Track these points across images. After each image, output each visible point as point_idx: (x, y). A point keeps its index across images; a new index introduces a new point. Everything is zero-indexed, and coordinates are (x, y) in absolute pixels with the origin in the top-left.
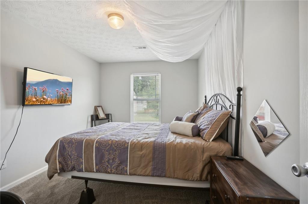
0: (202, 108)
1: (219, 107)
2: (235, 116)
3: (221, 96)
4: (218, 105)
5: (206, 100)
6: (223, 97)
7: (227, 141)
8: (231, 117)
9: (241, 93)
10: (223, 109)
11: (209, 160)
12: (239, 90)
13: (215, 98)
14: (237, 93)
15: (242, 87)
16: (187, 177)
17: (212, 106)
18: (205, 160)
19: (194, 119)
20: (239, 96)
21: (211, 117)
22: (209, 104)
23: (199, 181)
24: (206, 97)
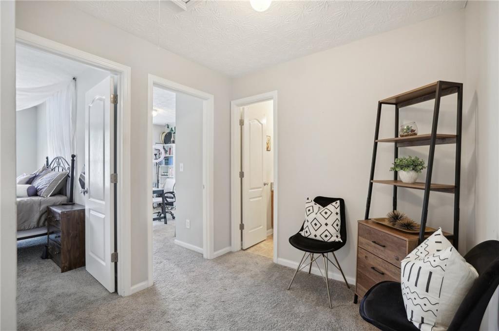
0: (41, 170)
1: (61, 169)
2: (70, 175)
3: (62, 159)
4: (60, 168)
5: (47, 161)
6: (64, 161)
7: (66, 196)
8: (68, 176)
9: (75, 159)
10: (64, 170)
11: (46, 209)
12: (73, 156)
13: (57, 160)
14: (72, 158)
15: (75, 154)
16: (22, 228)
17: (55, 168)
18: (42, 210)
19: (30, 181)
20: (73, 161)
21: (49, 177)
22: (52, 166)
23: (36, 228)
24: (47, 158)
